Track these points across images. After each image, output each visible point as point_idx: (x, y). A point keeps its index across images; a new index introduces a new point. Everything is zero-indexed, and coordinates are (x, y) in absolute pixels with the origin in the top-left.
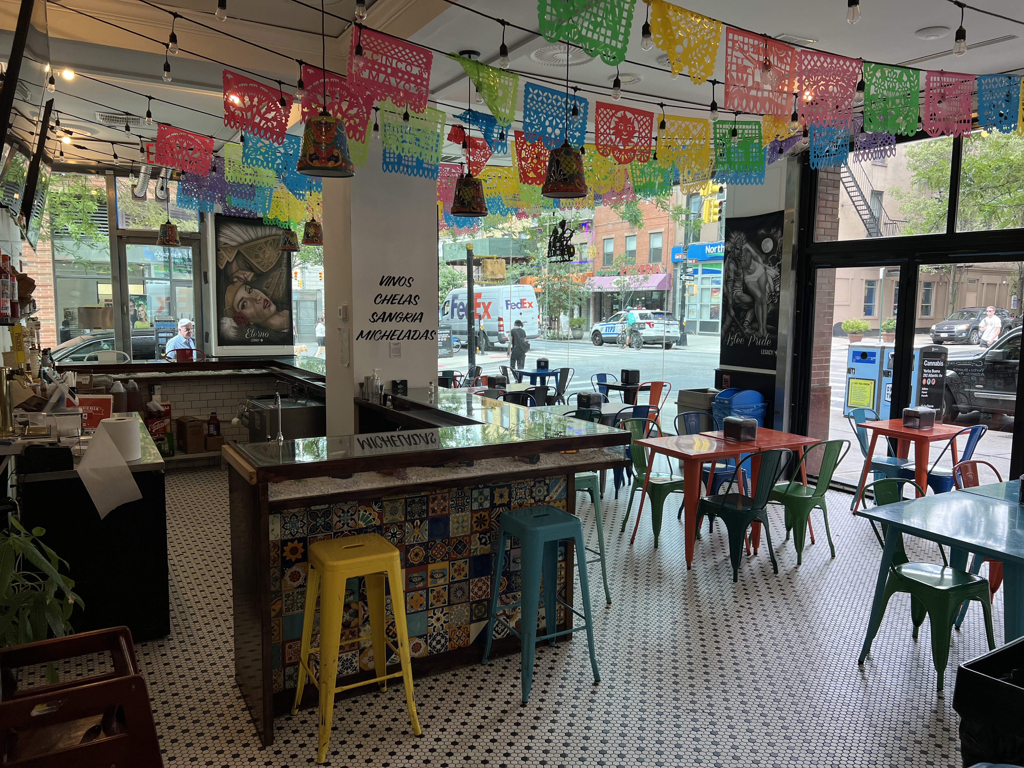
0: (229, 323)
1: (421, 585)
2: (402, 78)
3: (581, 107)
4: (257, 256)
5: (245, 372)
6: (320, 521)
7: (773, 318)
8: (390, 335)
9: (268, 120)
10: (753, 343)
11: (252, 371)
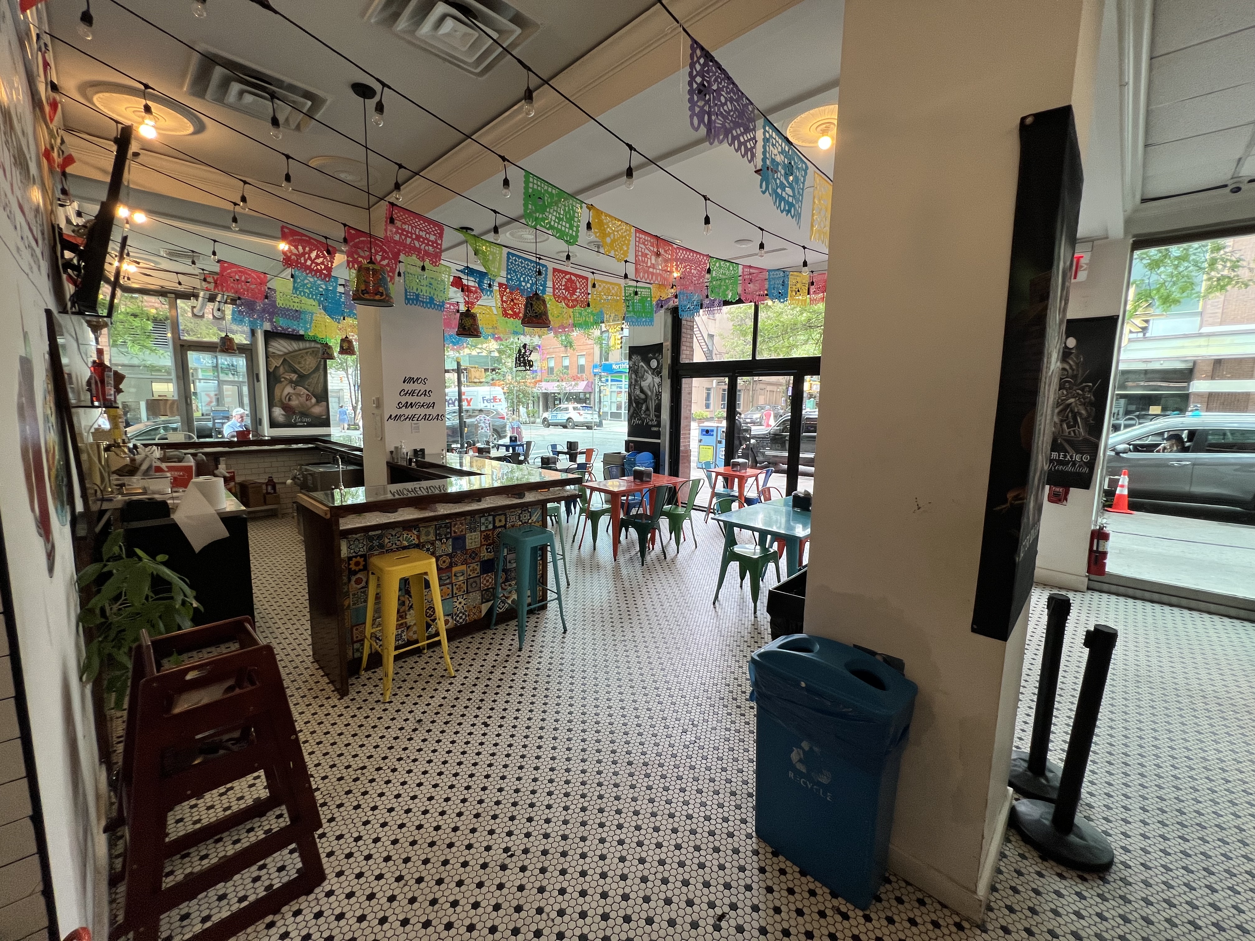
0: (278, 412)
1: (448, 581)
2: (423, 242)
3: (543, 270)
4: (299, 363)
5: (294, 446)
6: (376, 543)
7: (658, 408)
8: (412, 418)
9: (317, 264)
10: (647, 423)
11: (300, 446)
